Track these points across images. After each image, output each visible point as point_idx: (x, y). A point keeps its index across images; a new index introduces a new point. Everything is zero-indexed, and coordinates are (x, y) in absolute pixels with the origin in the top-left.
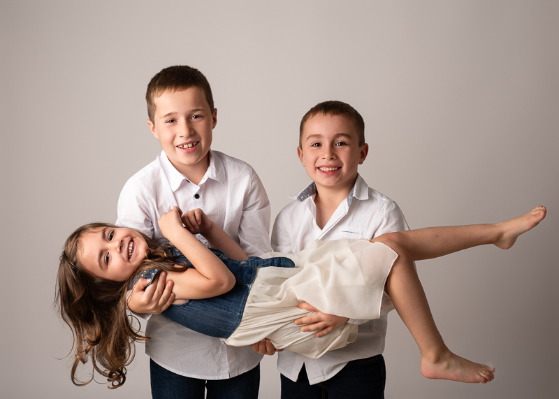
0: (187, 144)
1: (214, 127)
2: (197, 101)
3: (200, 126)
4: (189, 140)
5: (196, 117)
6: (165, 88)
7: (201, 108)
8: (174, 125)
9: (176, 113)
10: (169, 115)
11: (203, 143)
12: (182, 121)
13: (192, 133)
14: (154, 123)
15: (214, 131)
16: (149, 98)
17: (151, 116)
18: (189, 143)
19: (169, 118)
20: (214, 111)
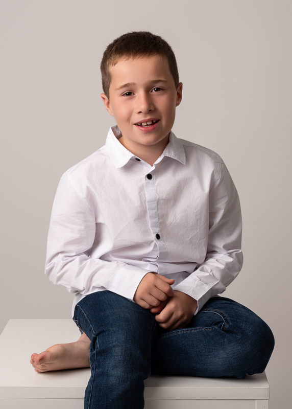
0: (146, 121)
1: (178, 104)
2: (158, 70)
3: (161, 101)
4: (148, 117)
5: (158, 89)
6: (122, 54)
7: (162, 79)
8: (131, 99)
9: (134, 84)
10: (126, 86)
11: (164, 122)
12: (140, 94)
13: (151, 109)
14: (108, 97)
15: (178, 109)
16: (104, 67)
17: (106, 89)
18: (148, 120)
19: (125, 90)
20: (179, 86)
